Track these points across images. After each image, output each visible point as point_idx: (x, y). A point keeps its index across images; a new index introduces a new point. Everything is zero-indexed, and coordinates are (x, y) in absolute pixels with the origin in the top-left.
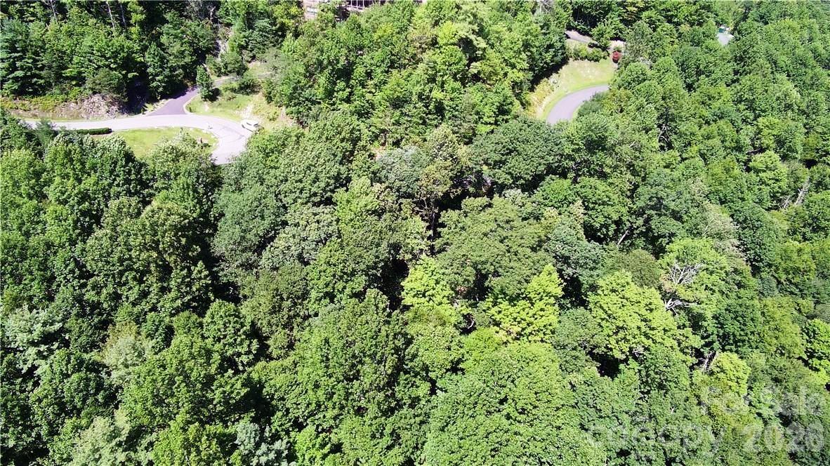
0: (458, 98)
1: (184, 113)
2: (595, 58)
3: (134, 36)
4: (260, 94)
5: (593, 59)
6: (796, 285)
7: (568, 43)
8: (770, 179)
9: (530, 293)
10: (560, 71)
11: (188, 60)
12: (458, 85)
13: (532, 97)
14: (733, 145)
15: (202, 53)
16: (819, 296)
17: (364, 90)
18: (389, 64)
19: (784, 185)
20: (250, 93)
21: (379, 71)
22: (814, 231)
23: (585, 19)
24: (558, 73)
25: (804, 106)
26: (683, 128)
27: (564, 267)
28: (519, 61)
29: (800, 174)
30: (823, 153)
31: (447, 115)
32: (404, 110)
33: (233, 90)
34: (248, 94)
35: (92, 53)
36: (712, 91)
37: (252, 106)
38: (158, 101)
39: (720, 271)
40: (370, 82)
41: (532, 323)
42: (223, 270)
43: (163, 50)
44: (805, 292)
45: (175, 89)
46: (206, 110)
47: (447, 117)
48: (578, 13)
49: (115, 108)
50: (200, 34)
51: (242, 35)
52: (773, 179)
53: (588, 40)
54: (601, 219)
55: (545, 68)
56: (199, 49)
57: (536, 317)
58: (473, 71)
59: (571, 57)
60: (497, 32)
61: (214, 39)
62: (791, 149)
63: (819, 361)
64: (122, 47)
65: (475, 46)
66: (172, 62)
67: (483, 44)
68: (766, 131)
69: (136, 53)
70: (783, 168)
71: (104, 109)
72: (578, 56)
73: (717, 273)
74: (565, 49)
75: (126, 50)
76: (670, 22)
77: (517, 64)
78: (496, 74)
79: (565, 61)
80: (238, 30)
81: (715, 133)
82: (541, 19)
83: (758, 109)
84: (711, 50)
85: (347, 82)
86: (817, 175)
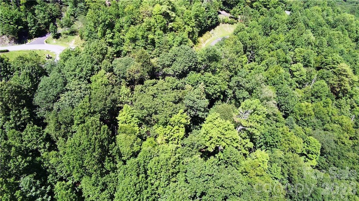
0: (161, 38)
1: (44, 44)
2: (232, 23)
3: (22, 10)
4: (78, 35)
5: (231, 23)
6: (305, 121)
7: (220, 16)
8: (298, 75)
9: (171, 122)
10: (216, 28)
11: (46, 20)
12: (161, 32)
13: (201, 39)
14: (284, 60)
15: (53, 18)
16: (315, 126)
17: (120, 34)
18: (130, 23)
19: (304, 77)
20: (74, 35)
21: (126, 25)
22: (316, 98)
23: (228, 6)
24: (214, 29)
25: (317, 44)
26: (260, 52)
27: (191, 111)
28: (191, 22)
29: (313, 73)
30: (325, 64)
31: (157, 45)
32: (137, 43)
33: (67, 34)
34: (73, 36)
35: (2, 17)
36: (277, 37)
37: (74, 41)
38: (33, 38)
39: (263, 114)
40: (123, 31)
41: (173, 135)
42: (38, 111)
43: (35, 16)
44: (309, 124)
45: (41, 33)
46: (54, 42)
47: (157, 46)
48: (224, 3)
49: (13, 41)
50: (53, 9)
51: (72, 10)
52: (299, 75)
53: (229, 15)
54: (213, 91)
55: (207, 27)
56: (53, 16)
57: (174, 132)
58: (170, 26)
59: (221, 22)
60: (181, 10)
61: (60, 12)
62: (309, 62)
63: (312, 155)
64: (16, 15)
65: (170, 16)
66: (40, 22)
67: (174, 15)
68: (298, 54)
69: (23, 17)
70: (304, 70)
71: (8, 41)
72: (224, 22)
73: (262, 115)
74: (217, 19)
75: (17, 16)
76: (265, 7)
77: (190, 24)
78: (180, 28)
79: (217, 24)
80: (70, 8)
81: (275, 55)
82: (205, 5)
83: (296, 44)
84: (276, 19)
85: (111, 30)
86: (321, 74)
